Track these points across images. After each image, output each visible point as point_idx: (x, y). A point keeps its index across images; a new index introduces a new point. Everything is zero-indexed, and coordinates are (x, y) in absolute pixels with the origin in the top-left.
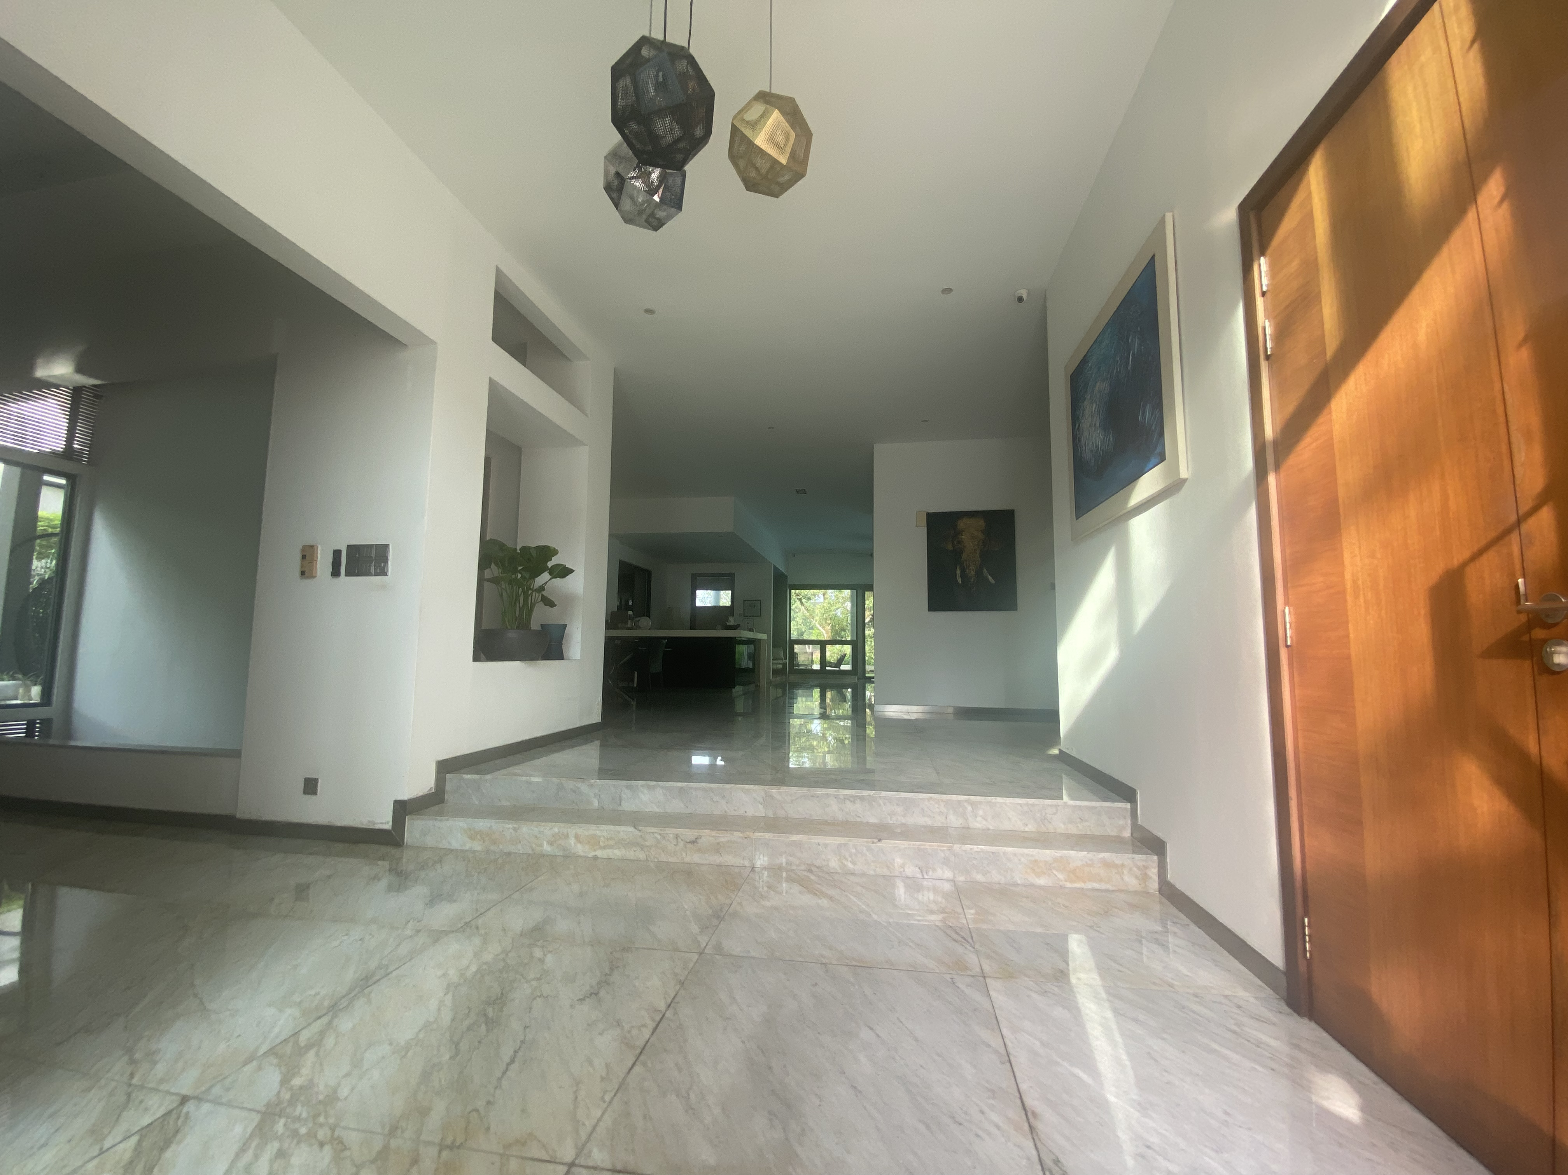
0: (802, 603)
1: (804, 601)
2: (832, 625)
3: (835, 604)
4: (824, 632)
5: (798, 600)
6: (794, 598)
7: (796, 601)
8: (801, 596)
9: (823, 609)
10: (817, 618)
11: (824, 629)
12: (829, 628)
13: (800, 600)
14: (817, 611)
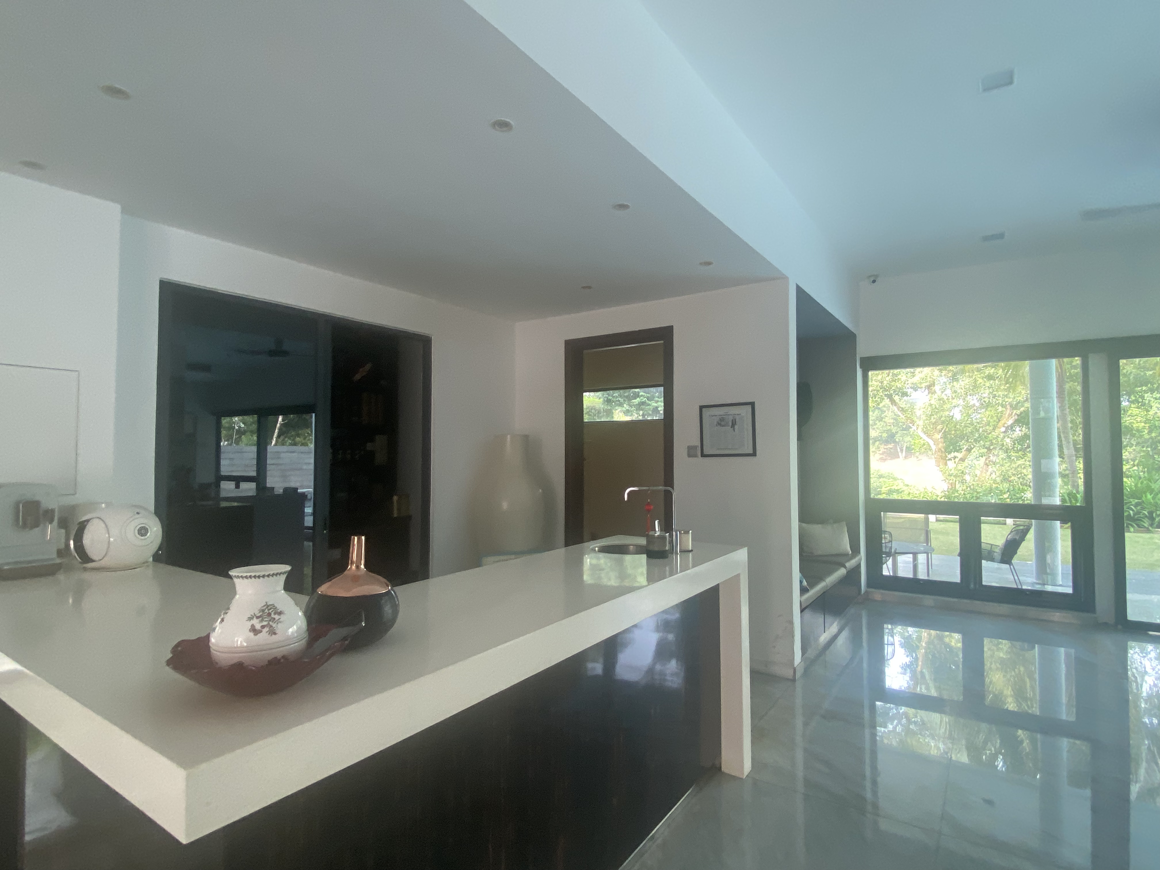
0: (893, 402)
1: (896, 398)
2: (945, 432)
3: (950, 400)
4: (931, 443)
5: (886, 398)
6: (881, 394)
7: (883, 399)
8: (892, 392)
9: (929, 409)
10: (921, 423)
11: (932, 439)
12: (938, 436)
13: (890, 397)
14: (918, 413)
